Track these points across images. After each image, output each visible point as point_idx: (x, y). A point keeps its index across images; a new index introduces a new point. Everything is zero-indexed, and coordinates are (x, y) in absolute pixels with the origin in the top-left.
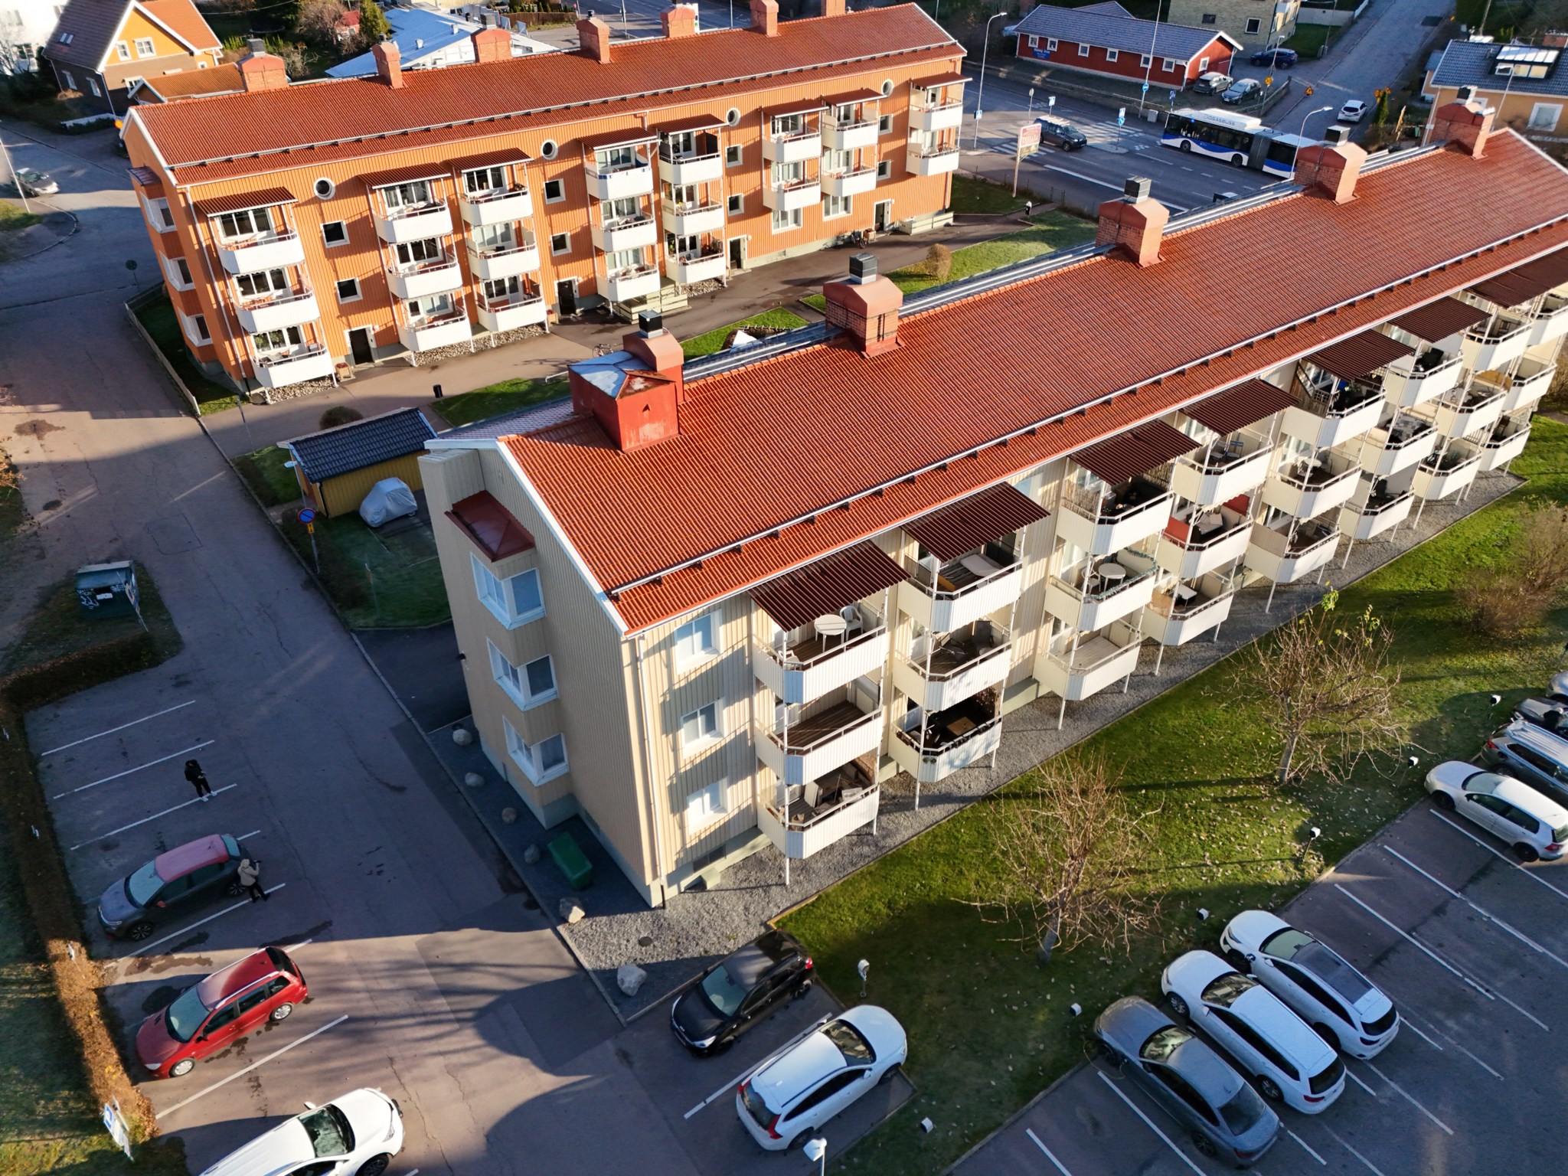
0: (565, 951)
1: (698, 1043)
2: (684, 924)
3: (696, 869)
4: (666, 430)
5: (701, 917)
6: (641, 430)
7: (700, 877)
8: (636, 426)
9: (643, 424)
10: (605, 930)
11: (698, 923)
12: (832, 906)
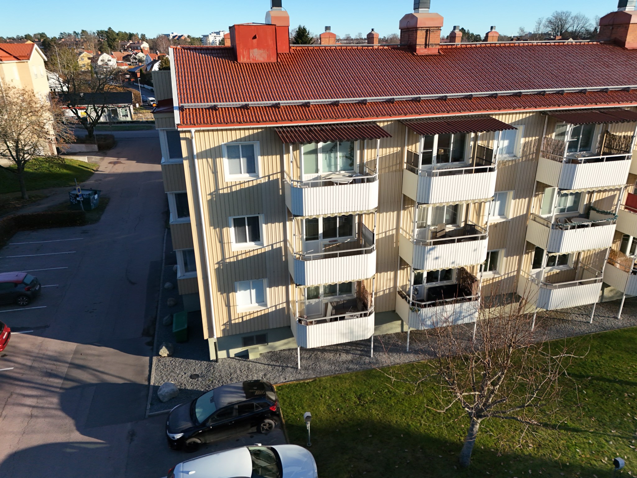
0: (148, 369)
1: (171, 435)
2: (223, 374)
3: (245, 344)
4: (269, 57)
5: (235, 372)
6: (251, 51)
7: (247, 350)
8: (249, 48)
9: (253, 48)
10: (177, 365)
11: (231, 375)
12: (320, 387)
